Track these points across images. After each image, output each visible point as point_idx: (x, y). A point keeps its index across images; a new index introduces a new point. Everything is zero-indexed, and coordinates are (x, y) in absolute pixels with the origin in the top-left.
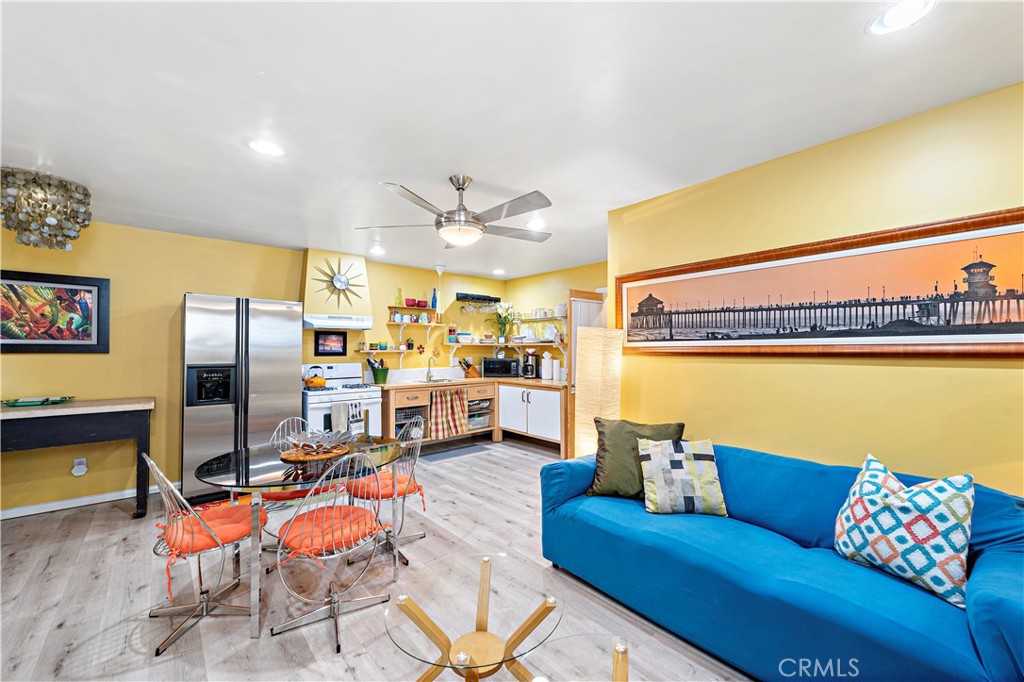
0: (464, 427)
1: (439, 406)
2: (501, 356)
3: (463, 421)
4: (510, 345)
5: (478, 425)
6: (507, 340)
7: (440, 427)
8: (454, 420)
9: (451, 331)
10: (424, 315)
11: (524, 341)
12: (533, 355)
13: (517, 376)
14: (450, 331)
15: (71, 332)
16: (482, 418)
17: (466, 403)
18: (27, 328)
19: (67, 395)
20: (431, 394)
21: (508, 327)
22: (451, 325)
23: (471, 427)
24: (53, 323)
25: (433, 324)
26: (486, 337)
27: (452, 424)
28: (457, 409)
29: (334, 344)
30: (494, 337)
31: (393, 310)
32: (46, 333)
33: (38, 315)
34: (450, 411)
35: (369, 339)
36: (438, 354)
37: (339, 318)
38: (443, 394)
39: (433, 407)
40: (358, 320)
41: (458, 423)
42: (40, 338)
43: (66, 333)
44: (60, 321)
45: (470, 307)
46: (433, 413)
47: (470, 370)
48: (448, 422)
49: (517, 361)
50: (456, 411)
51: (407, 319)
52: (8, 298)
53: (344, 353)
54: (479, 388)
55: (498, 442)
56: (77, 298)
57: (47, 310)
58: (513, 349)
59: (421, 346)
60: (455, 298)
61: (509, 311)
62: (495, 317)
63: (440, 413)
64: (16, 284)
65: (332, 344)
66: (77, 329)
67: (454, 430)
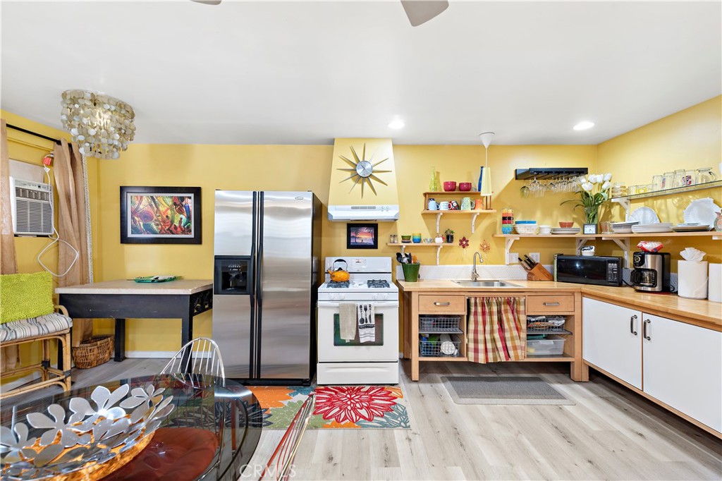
0: (519, 352)
1: (480, 318)
2: (589, 253)
3: (517, 343)
4: (605, 236)
5: (544, 350)
6: (599, 229)
7: (481, 346)
8: (503, 339)
9: (506, 219)
10: (467, 201)
11: (635, 229)
12: (654, 253)
13: (620, 283)
14: (504, 218)
15: (181, 229)
16: (551, 342)
17: (523, 318)
18: (160, 226)
19: (178, 275)
20: (468, 301)
21: (601, 210)
22: (505, 211)
23: (532, 351)
24: (172, 222)
25: (479, 210)
26: (562, 225)
27: (499, 345)
28: (509, 324)
29: (365, 237)
30: (576, 226)
31: (429, 196)
32: (169, 229)
33: (165, 217)
34: (496, 327)
35: (402, 231)
36: (488, 248)
37: (362, 208)
38: (486, 303)
39: (472, 318)
40: (382, 209)
41: (509, 344)
42: (166, 233)
43: (179, 229)
44: (176, 221)
45: (536, 186)
46: (472, 327)
47: (535, 270)
48: (494, 340)
49: (620, 262)
50: (506, 326)
51: (444, 206)
52: (151, 205)
53: (375, 246)
54: (547, 299)
55: (579, 382)
56: (184, 203)
57: (169, 212)
58: (611, 242)
59: (464, 239)
60: (513, 176)
61: (604, 186)
62: (578, 197)
63: (480, 327)
64: (154, 195)
65: (363, 237)
66: (184, 226)
67: (502, 354)
